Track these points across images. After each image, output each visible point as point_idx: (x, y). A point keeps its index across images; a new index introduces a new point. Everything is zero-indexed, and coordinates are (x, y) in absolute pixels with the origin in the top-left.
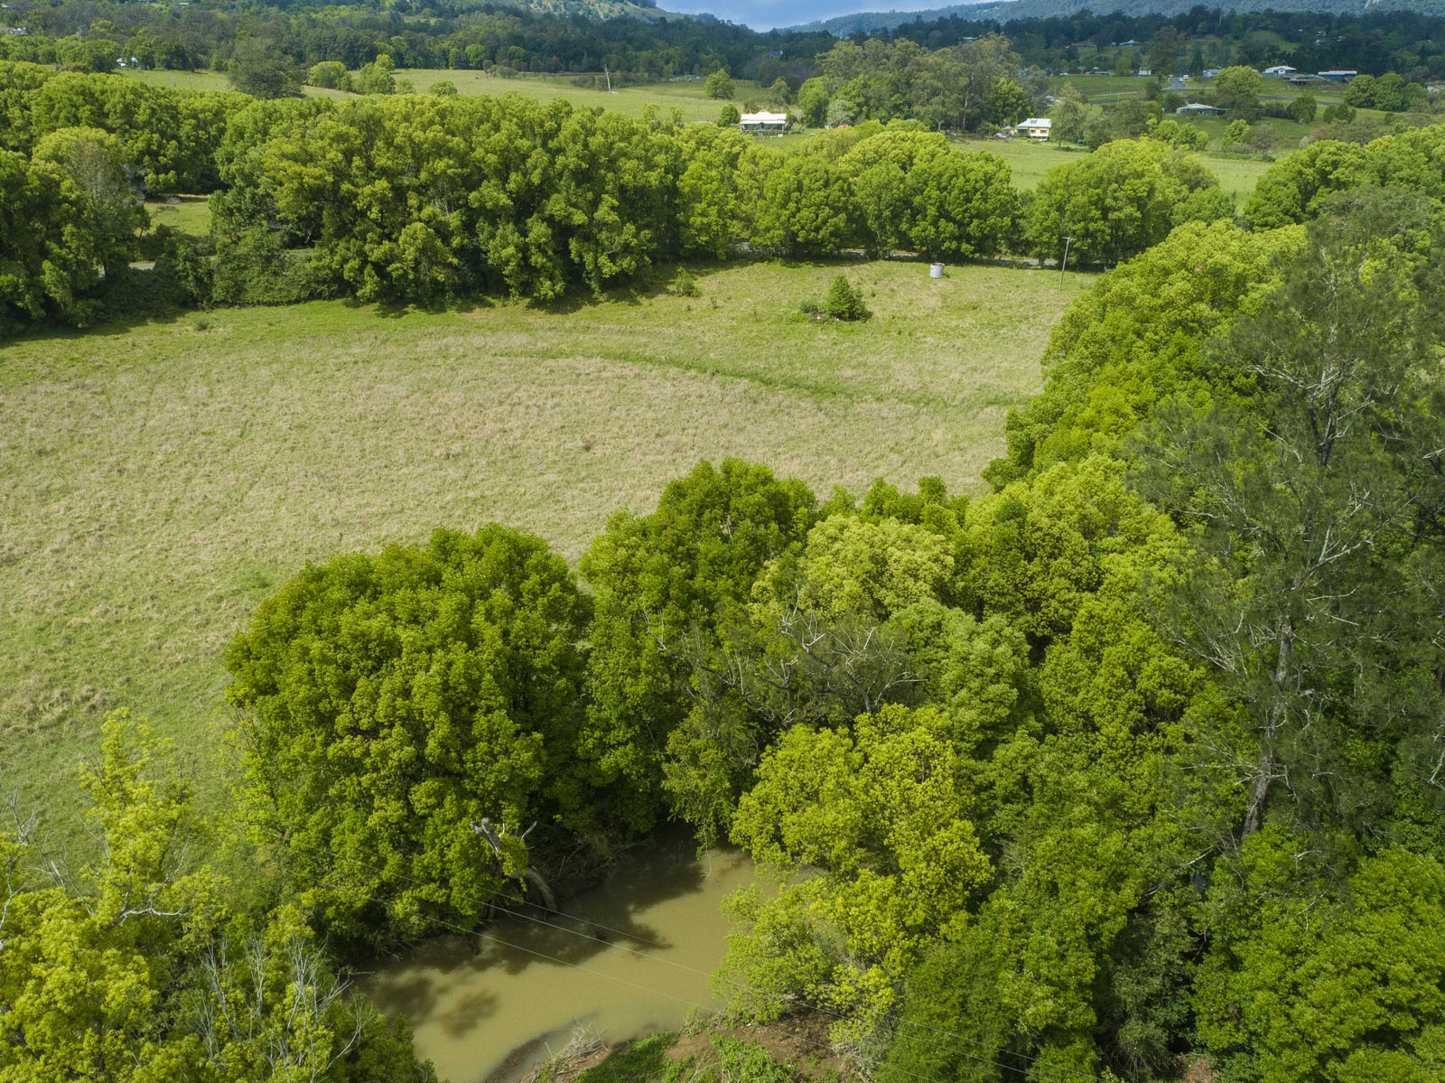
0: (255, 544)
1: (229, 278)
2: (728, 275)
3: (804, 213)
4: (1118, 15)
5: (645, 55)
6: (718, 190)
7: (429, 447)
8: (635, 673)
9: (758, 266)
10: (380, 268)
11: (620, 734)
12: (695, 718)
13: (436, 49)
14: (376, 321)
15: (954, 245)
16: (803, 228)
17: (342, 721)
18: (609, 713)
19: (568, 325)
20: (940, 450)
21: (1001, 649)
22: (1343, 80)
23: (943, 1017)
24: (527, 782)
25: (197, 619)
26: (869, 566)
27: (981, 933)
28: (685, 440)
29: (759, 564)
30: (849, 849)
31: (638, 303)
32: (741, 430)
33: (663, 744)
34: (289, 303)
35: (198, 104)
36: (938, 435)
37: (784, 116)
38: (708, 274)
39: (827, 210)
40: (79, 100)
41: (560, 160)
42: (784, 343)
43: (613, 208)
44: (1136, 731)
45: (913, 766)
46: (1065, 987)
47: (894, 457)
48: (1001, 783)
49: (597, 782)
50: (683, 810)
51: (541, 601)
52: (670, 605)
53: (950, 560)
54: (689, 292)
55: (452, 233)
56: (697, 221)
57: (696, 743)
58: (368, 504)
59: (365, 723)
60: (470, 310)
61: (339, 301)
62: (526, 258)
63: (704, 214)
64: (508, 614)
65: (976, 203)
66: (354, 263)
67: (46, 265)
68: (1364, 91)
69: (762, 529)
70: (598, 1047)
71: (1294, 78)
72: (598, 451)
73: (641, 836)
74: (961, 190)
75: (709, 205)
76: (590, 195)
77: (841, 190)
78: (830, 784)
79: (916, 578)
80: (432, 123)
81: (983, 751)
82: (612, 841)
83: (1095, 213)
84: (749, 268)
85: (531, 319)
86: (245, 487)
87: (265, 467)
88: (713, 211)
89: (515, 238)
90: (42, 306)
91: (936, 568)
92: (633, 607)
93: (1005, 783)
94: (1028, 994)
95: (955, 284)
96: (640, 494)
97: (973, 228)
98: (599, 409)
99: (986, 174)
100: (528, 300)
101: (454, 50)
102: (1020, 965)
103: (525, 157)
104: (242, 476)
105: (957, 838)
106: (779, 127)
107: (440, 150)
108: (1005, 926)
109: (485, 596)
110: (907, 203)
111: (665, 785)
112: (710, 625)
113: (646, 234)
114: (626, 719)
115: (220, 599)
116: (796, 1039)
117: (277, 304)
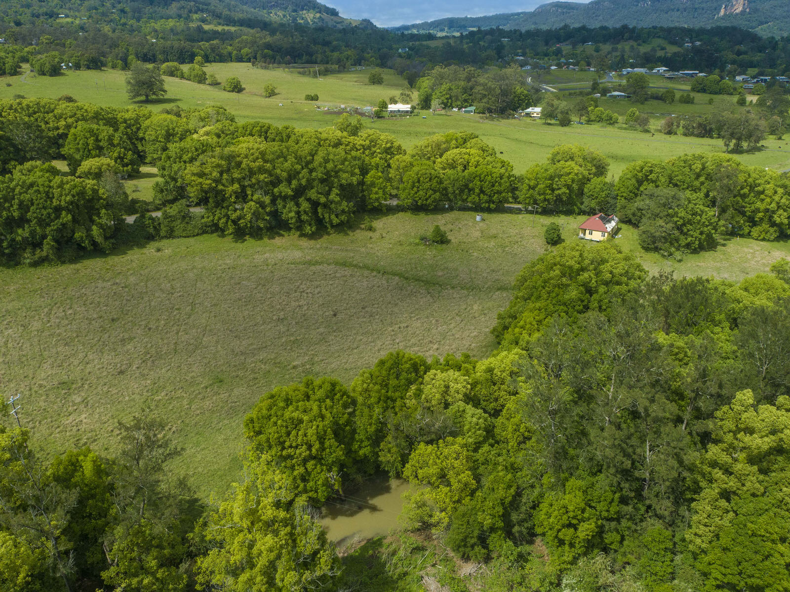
0: (213, 363)
1: (168, 226)
2: (387, 219)
3: (421, 193)
4: (583, 28)
5: (336, 54)
6: (382, 183)
7: (270, 315)
8: (370, 424)
9: (401, 214)
10: (234, 222)
11: (366, 443)
12: (389, 438)
13: (225, 52)
14: (233, 245)
15: (487, 205)
16: (420, 199)
17: (287, 444)
18: (362, 437)
19: (318, 246)
20: (476, 315)
21: (481, 420)
22: (692, 75)
23: (462, 525)
24: (340, 460)
25: (200, 396)
26: (444, 389)
27: (473, 503)
28: (374, 311)
29: (409, 387)
30: (437, 480)
31: (348, 234)
32: (396, 305)
33: (379, 446)
34: (194, 236)
35: (127, 116)
36: (476, 307)
37: (409, 106)
38: (378, 219)
39: (431, 191)
40: (88, 135)
41: (314, 174)
42: (413, 256)
43: (337, 195)
44: (519, 444)
45: (455, 456)
46: (495, 516)
47: (458, 318)
48: (481, 459)
49: (358, 458)
50: (385, 467)
51: (341, 402)
52: (381, 402)
53: (469, 386)
54: (371, 229)
55: (266, 206)
56: (373, 196)
57: (390, 446)
58: (252, 344)
59: (294, 444)
60: (273, 238)
61: (215, 234)
62: (299, 217)
63: (376, 193)
64: (332, 407)
65: (496, 188)
66: (223, 220)
67: (94, 227)
68: (701, 84)
69: (409, 376)
70: (363, 540)
71: (667, 75)
72: (340, 316)
73: (371, 475)
74: (490, 182)
75: (379, 189)
76: (327, 188)
77: (437, 182)
78: (431, 461)
79: (458, 393)
80: (257, 158)
81: (476, 450)
82: (362, 477)
83: (548, 191)
84: (396, 215)
85: (301, 243)
86: (201, 336)
87: (206, 326)
88: (381, 192)
89: (295, 208)
90: (92, 245)
91: (464, 390)
92: (369, 402)
93: (482, 459)
94: (485, 518)
95: (487, 224)
96: (359, 338)
97: (495, 198)
98: (337, 294)
99: (500, 174)
100: (299, 233)
101: (235, 52)
102: (484, 511)
103: (299, 173)
104: (199, 330)
105: (466, 476)
106: (407, 112)
107: (261, 170)
108: (480, 500)
109: (324, 401)
110: (466, 186)
111: (380, 459)
112: (393, 407)
113: (352, 204)
114: (368, 439)
115: (207, 388)
116: (422, 537)
117: (188, 237)
